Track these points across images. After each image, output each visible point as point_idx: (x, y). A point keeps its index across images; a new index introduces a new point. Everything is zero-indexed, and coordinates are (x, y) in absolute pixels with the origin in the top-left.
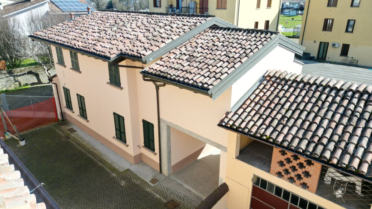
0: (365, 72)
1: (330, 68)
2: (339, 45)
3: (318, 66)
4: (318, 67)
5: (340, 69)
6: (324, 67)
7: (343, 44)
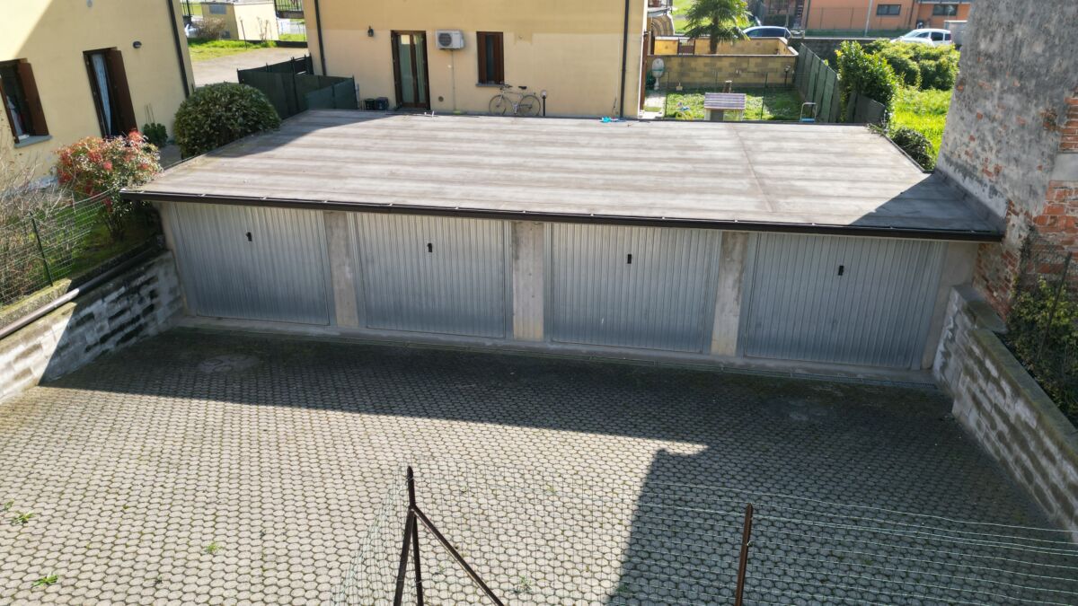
0: (593, 135)
1: (441, 134)
2: (463, 37)
3: (384, 132)
4: (384, 137)
5: (486, 136)
6: (411, 133)
7: (479, 34)
